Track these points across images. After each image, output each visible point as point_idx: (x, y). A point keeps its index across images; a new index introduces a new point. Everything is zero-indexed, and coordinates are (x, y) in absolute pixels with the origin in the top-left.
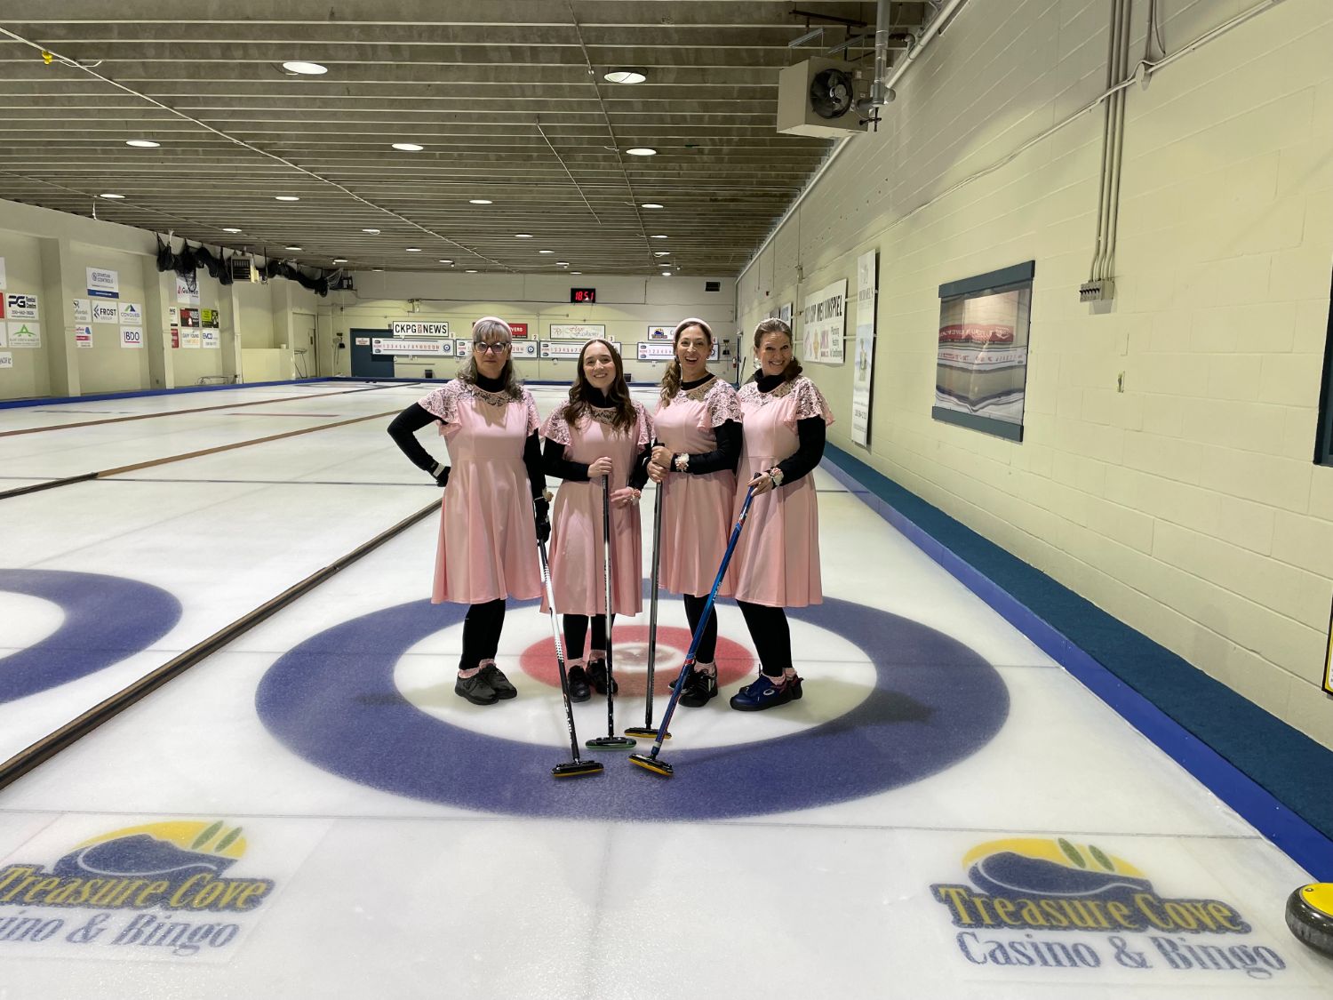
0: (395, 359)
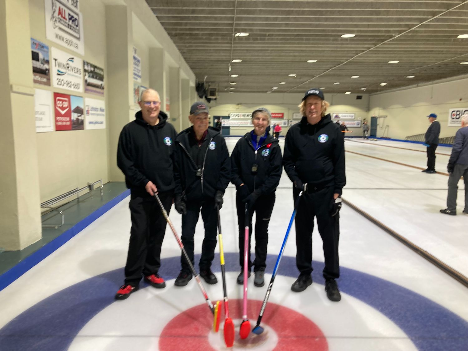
0: (230, 128)
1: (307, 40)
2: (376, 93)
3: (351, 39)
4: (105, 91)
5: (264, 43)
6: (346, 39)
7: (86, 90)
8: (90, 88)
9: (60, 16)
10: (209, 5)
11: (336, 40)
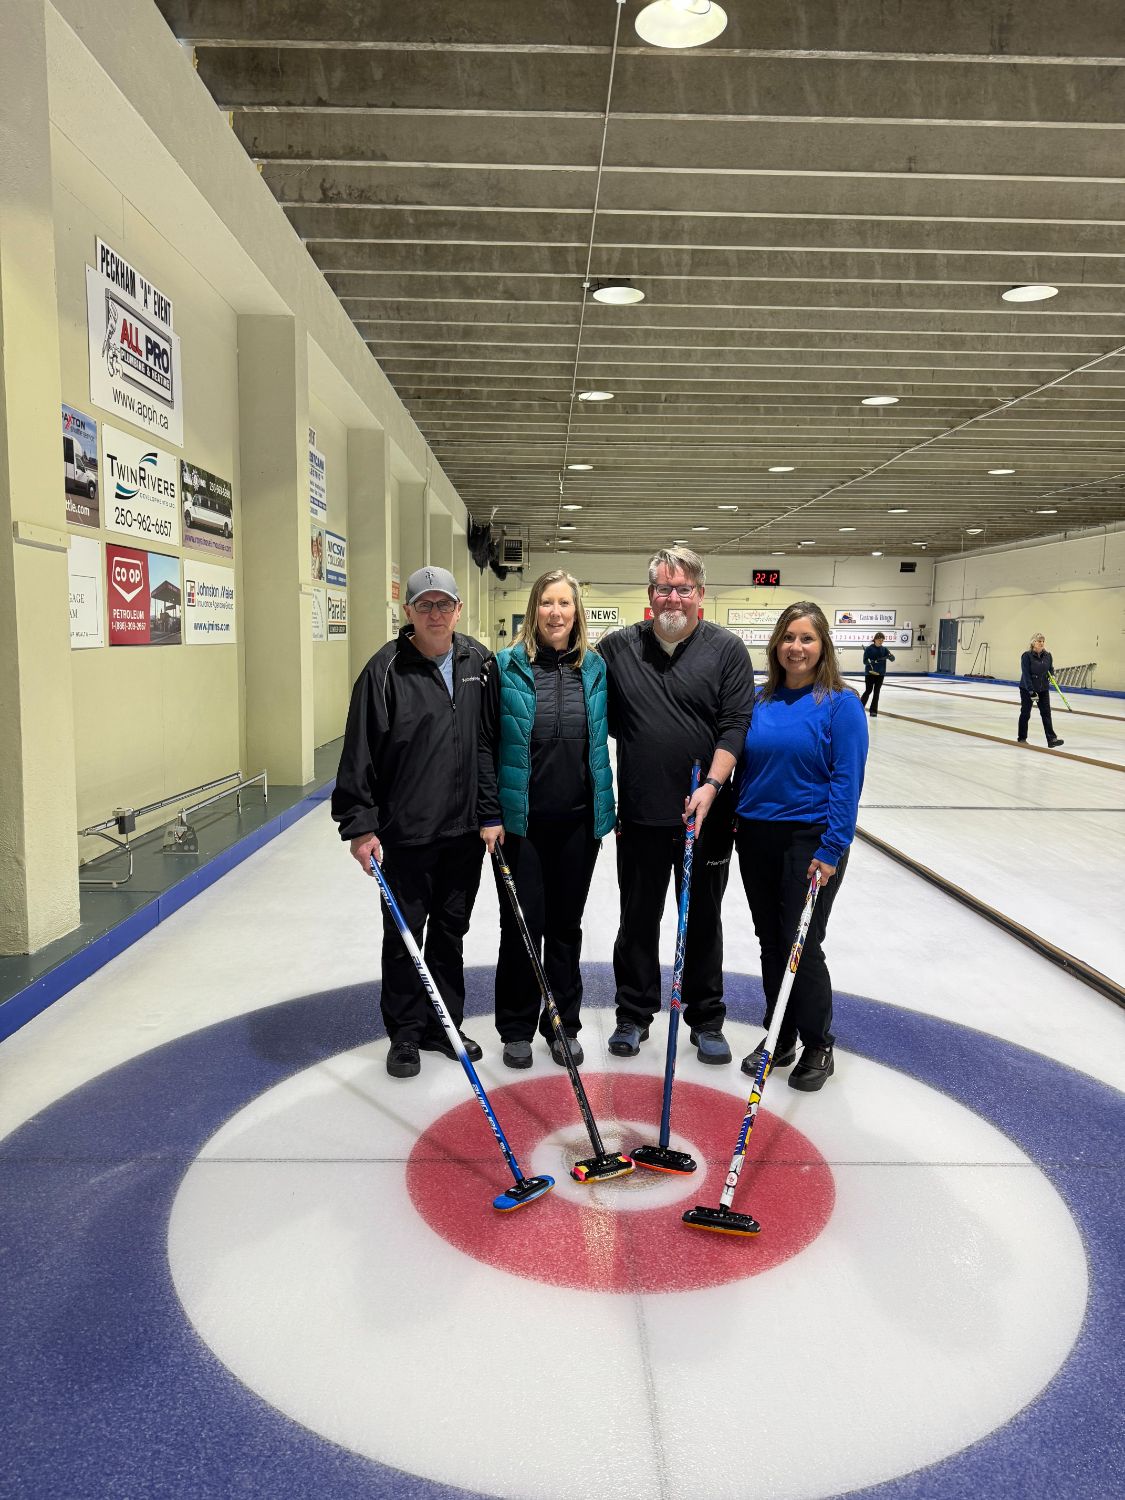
1: (768, 411)
2: (954, 555)
3: (888, 410)
4: (235, 542)
5: (653, 421)
6: (875, 410)
7: (187, 539)
8: (196, 533)
9: (125, 345)
10: (509, 315)
11: (849, 412)
